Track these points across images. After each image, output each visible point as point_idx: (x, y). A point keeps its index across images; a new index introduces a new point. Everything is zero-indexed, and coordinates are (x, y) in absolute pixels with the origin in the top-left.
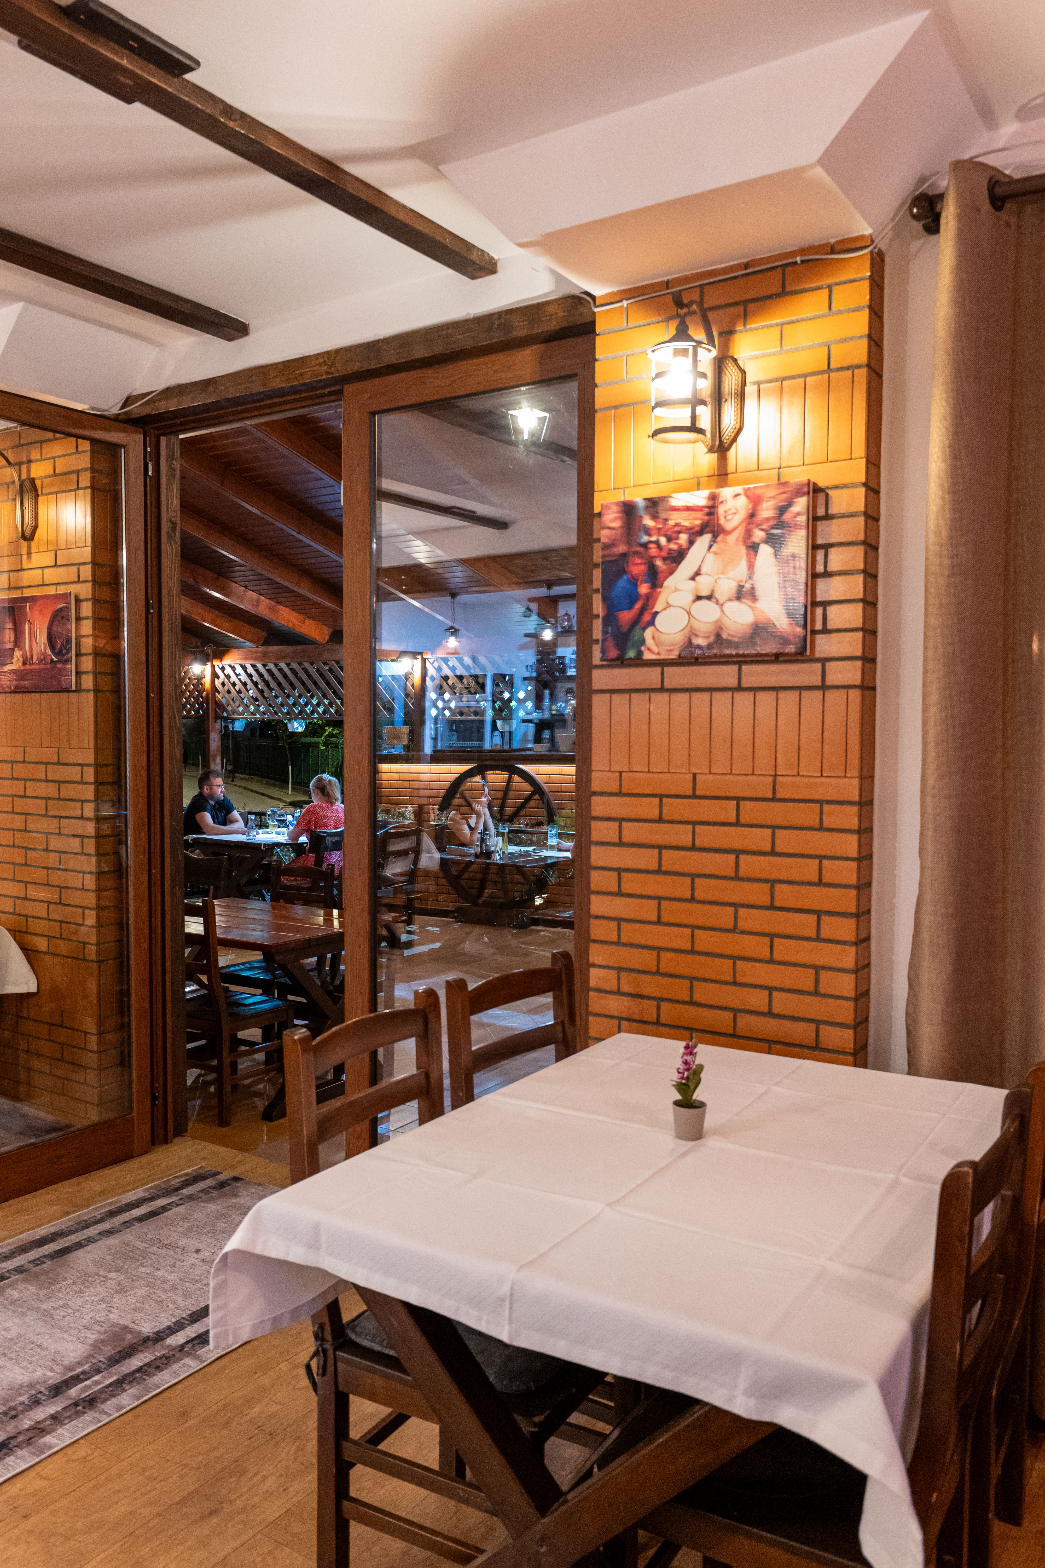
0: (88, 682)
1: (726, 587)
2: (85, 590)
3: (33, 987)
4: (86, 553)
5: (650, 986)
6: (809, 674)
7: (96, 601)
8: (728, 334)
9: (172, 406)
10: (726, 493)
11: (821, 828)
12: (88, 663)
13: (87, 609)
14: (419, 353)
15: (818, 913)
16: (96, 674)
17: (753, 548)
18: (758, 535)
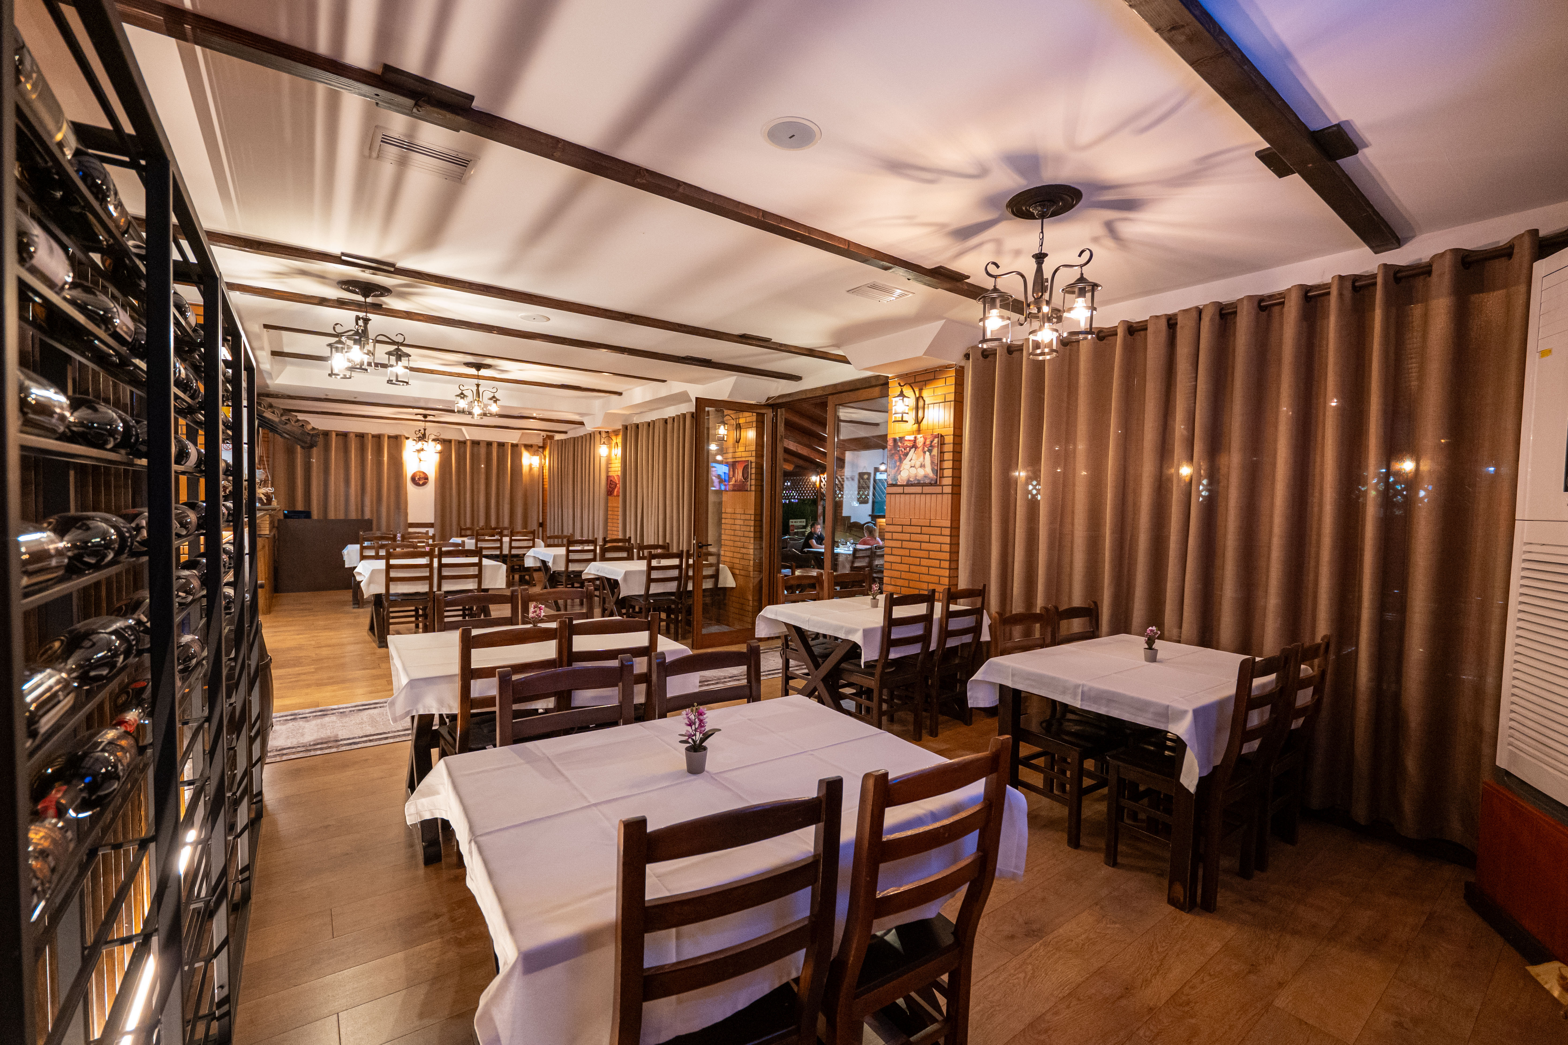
0: (753, 488)
1: (918, 464)
2: (753, 459)
3: (734, 586)
4: (754, 448)
5: (900, 582)
6: (938, 489)
7: (756, 463)
8: (921, 390)
9: (780, 401)
10: (919, 436)
11: (941, 535)
12: (753, 482)
13: (754, 465)
14: (846, 388)
15: (940, 560)
16: (756, 486)
17: (925, 453)
18: (926, 449)
